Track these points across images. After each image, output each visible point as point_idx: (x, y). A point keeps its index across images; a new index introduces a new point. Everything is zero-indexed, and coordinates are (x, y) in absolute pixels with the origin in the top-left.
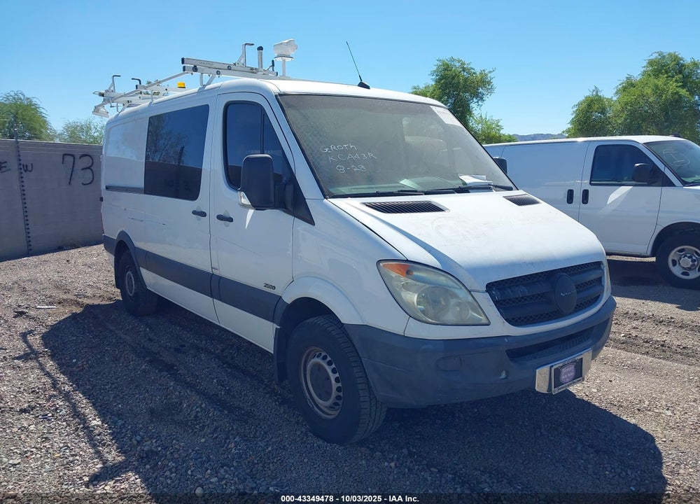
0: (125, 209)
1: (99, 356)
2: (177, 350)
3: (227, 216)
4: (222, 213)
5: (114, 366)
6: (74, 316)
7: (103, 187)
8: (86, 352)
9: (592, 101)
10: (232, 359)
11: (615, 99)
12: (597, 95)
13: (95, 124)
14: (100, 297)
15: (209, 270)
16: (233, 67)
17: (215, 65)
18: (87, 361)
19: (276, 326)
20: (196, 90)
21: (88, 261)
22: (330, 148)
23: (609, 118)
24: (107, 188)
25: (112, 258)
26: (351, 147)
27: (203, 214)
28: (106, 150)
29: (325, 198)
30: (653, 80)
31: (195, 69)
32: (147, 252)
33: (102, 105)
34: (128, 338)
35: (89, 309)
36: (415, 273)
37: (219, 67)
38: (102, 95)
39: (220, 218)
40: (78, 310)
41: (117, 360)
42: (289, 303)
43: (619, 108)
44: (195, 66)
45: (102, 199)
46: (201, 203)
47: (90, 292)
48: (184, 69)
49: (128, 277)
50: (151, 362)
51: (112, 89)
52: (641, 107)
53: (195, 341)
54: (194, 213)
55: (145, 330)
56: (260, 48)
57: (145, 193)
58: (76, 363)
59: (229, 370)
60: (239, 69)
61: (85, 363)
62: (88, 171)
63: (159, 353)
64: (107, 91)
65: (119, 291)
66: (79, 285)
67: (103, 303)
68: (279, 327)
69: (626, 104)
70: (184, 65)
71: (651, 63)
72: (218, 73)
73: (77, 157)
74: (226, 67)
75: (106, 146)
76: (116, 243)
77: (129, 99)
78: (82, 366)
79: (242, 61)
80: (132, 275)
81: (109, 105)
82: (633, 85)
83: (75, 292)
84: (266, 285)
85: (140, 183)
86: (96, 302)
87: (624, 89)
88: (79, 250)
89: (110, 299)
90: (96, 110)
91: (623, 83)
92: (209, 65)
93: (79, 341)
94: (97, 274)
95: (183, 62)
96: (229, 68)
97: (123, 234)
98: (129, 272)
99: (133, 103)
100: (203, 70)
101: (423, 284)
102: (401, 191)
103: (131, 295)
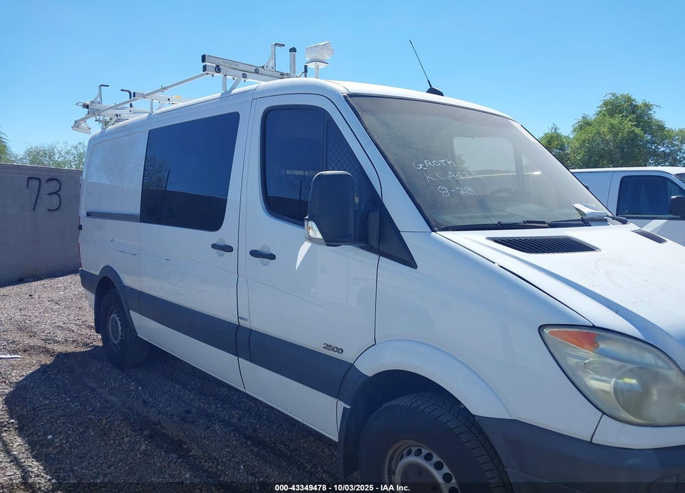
0: (112, 241)
1: (81, 430)
2: (183, 420)
3: (265, 251)
4: (258, 248)
5: (103, 444)
6: (44, 369)
7: (83, 213)
8: (64, 423)
9: (551, 137)
10: (255, 430)
11: (572, 136)
12: (556, 132)
13: (60, 149)
14: (73, 341)
15: (234, 320)
16: (261, 70)
17: (241, 67)
18: (67, 439)
19: (342, 405)
20: (219, 95)
21: (55, 296)
22: (424, 164)
23: (568, 154)
24: (88, 214)
25: (92, 296)
26: (449, 162)
27: (229, 249)
28: (87, 174)
29: (433, 230)
30: (608, 118)
31: (218, 69)
32: (141, 294)
33: (84, 119)
34: (115, 399)
35: (62, 359)
36: (602, 346)
37: (246, 69)
38: (87, 106)
39: (255, 254)
40: (48, 360)
41: (105, 434)
42: (370, 374)
43: (577, 145)
44: (218, 66)
45: (80, 227)
46: (225, 234)
47: (60, 336)
48: (205, 68)
49: (112, 320)
50: (150, 437)
51: (98, 100)
52: (598, 144)
53: (202, 405)
54: (214, 246)
55: (137, 389)
56: (293, 50)
57: (141, 222)
58: (52, 440)
59: (256, 450)
60: (268, 73)
61: (64, 441)
62: (55, 196)
63: (159, 423)
64: (93, 102)
65: (100, 336)
66: (46, 327)
67: (79, 350)
68: (348, 407)
69: (584, 141)
70: (204, 64)
71: (606, 104)
72: (244, 76)
73: (43, 181)
74: (253, 69)
75: (88, 171)
76: (98, 280)
77: (118, 112)
78: (61, 446)
79: (272, 64)
80: (117, 319)
81: (94, 118)
82: (589, 124)
83: (43, 336)
84: (328, 347)
85: (136, 209)
86: (71, 349)
87: (581, 128)
88: (43, 282)
89: (86, 345)
90: (77, 125)
91: (578, 122)
92: (234, 66)
93: (54, 406)
94: (67, 312)
95: (204, 58)
96: (257, 72)
97: (108, 269)
98: (113, 315)
99: (122, 117)
100: (227, 71)
101: (621, 363)
102: (528, 222)
103: (116, 342)
